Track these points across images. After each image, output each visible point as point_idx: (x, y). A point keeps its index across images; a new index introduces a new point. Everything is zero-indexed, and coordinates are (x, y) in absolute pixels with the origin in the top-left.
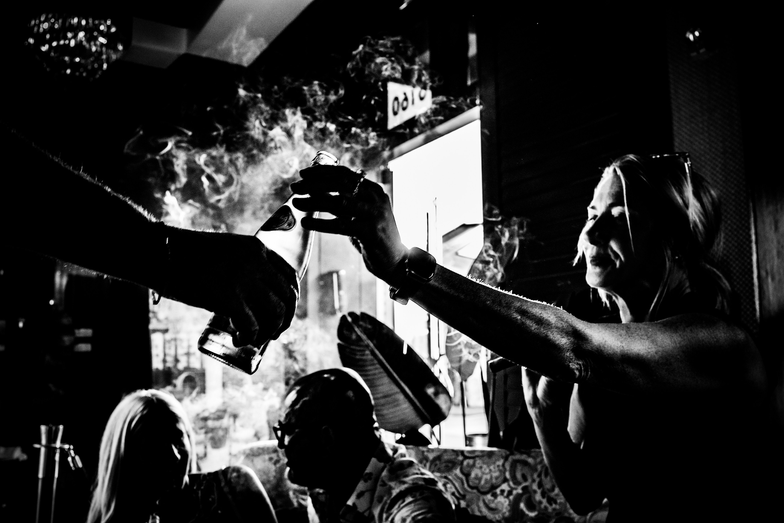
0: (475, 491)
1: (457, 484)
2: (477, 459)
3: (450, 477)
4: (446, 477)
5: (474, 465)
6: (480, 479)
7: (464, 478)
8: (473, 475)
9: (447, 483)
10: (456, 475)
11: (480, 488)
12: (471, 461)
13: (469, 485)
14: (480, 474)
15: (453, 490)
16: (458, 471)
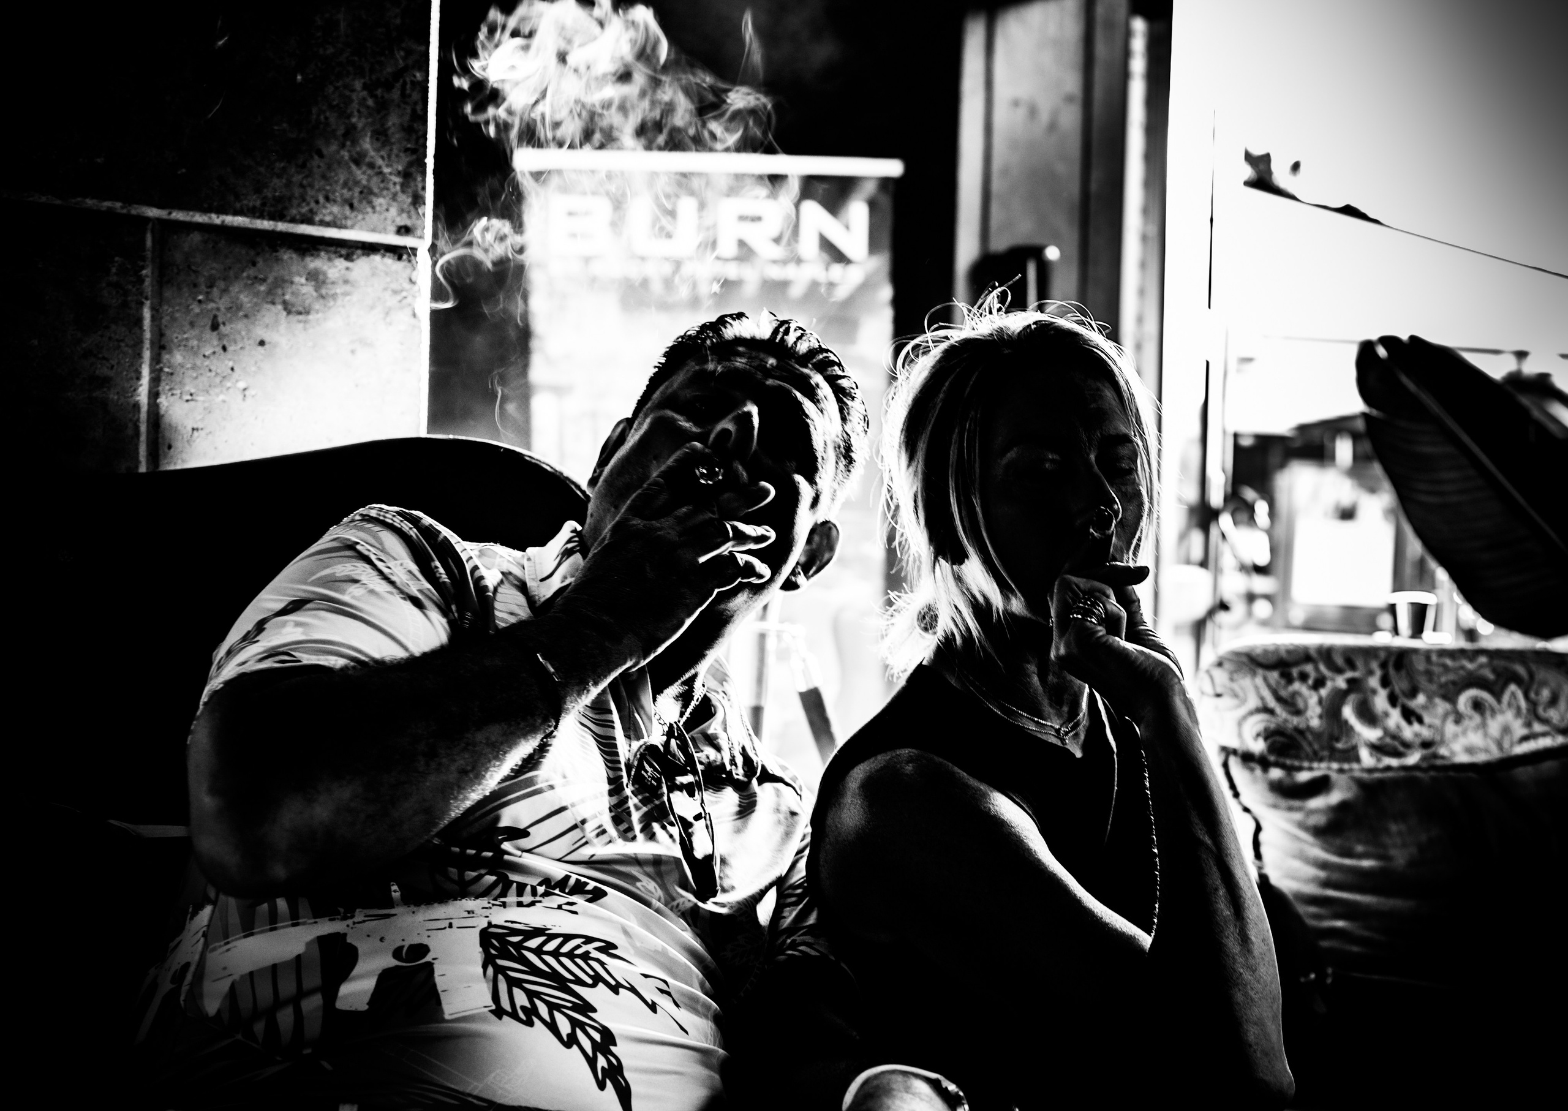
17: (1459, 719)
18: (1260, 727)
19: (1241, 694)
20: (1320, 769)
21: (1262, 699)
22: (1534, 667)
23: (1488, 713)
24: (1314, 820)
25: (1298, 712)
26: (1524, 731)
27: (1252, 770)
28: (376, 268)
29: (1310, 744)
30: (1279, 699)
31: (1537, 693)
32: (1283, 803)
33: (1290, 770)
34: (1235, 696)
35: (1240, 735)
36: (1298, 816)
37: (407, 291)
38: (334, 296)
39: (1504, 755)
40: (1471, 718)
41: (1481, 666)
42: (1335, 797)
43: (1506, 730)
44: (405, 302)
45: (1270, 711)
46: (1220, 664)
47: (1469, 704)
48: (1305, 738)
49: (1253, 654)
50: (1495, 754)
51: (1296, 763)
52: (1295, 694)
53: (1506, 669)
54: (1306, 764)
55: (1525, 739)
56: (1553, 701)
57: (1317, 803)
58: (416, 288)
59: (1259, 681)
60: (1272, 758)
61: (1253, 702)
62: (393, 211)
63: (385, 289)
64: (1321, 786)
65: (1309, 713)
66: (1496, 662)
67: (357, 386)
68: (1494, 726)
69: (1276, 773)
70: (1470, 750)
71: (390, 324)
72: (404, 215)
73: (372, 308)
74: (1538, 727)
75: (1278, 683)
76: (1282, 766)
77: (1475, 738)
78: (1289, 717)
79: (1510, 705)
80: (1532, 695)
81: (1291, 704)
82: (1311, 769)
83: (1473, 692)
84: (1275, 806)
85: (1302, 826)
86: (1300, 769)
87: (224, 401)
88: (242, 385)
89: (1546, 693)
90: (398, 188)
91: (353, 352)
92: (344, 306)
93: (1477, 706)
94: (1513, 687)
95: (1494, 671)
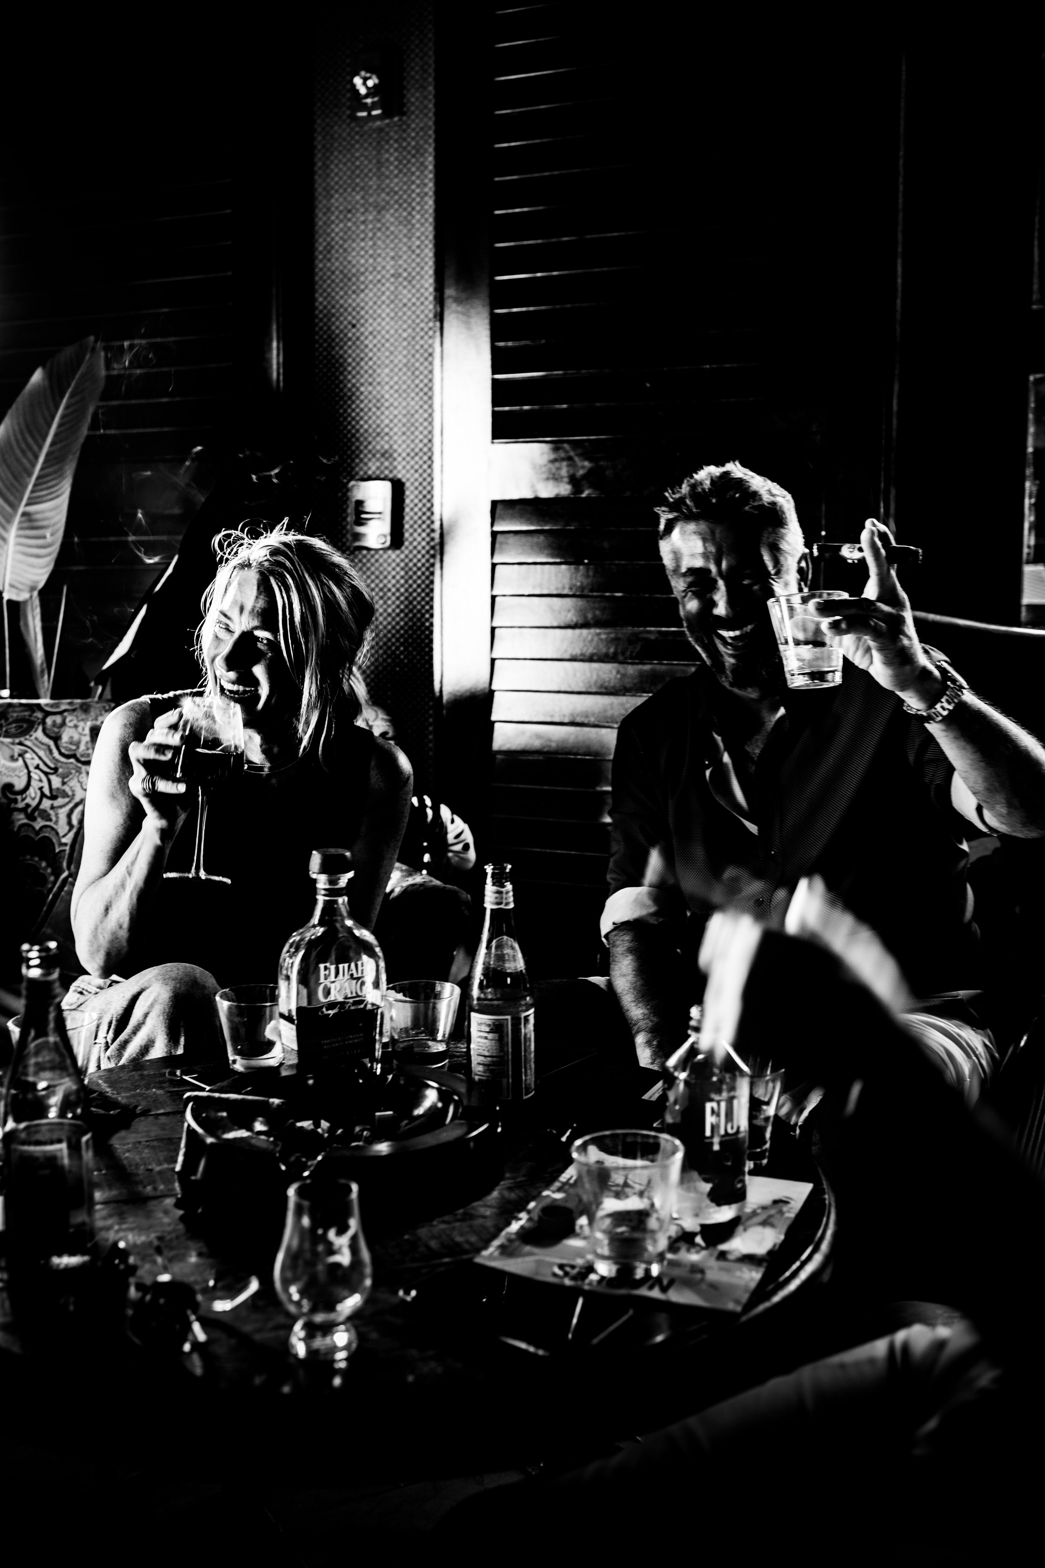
0: (72, 760)
1: (41, 753)
2: (66, 714)
3: (28, 743)
4: (21, 744)
5: (64, 724)
6: (78, 744)
7: (51, 743)
8: (65, 738)
9: (26, 752)
10: (36, 739)
11: (78, 756)
12: (58, 719)
13: (61, 754)
14: (76, 737)
15: (37, 761)
16: (39, 734)
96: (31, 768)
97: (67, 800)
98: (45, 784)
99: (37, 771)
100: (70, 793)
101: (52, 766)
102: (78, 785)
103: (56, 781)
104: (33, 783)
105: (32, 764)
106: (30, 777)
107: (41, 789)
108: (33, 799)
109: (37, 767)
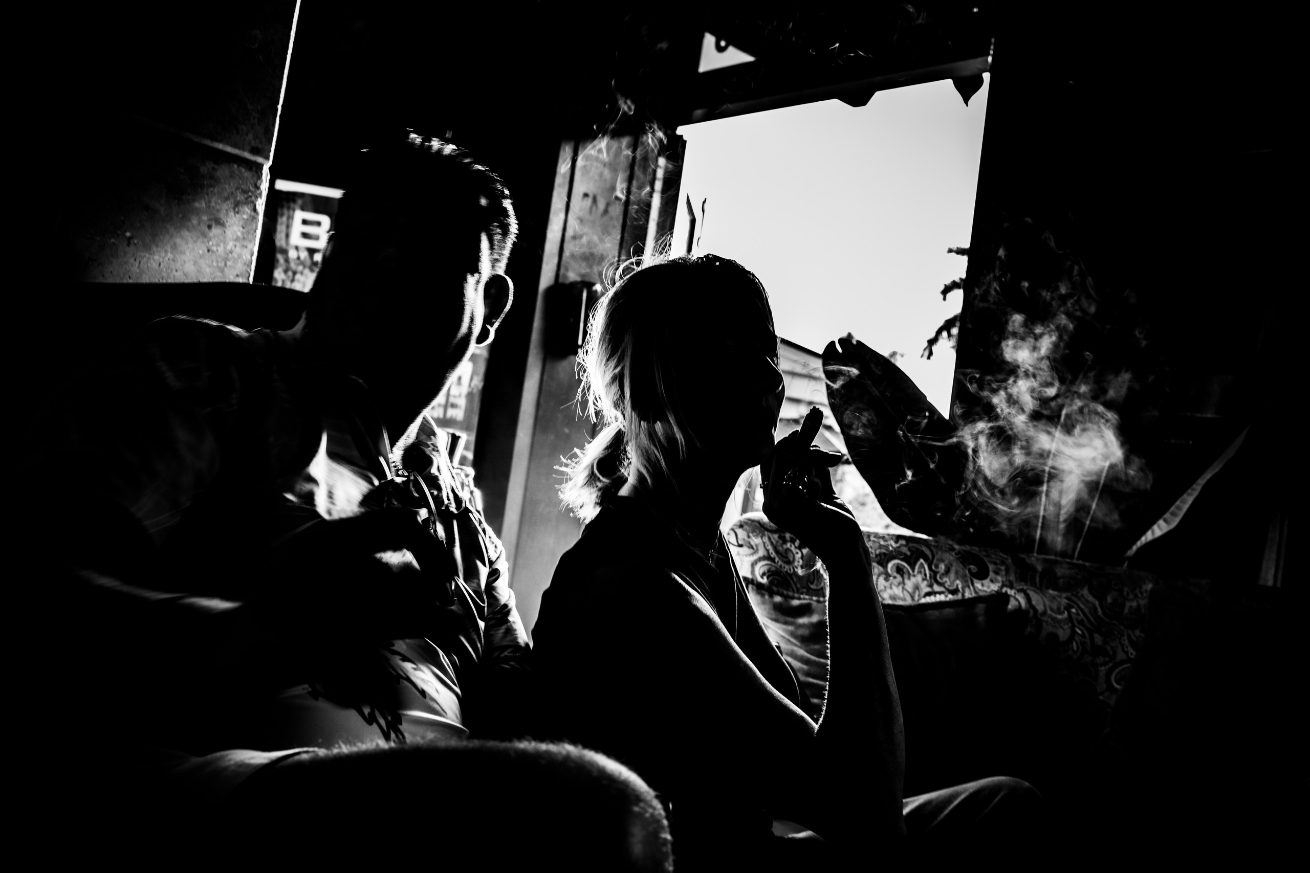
0: (1115, 622)
1: (1086, 610)
3: (1074, 599)
4: (1067, 598)
6: (1121, 607)
7: (1097, 602)
8: (1109, 600)
9: (1073, 607)
10: (1082, 596)
11: (1122, 618)
12: (1103, 580)
13: (1105, 613)
15: (1082, 616)
17: (887, 576)
18: (765, 569)
19: (755, 547)
20: (805, 599)
21: (768, 551)
22: (934, 550)
23: (906, 576)
24: (801, 632)
25: (789, 563)
26: (928, 590)
27: (763, 595)
28: (234, 172)
29: (795, 584)
30: (777, 552)
31: (937, 566)
32: (782, 618)
33: (787, 598)
34: (751, 547)
35: (753, 572)
36: (791, 628)
37: (252, 192)
38: (202, 186)
39: (915, 603)
40: (895, 577)
41: (902, 545)
42: (815, 618)
43: (917, 587)
44: (249, 199)
45: (773, 560)
46: (741, 526)
47: (895, 569)
48: (792, 579)
49: (761, 522)
50: (909, 602)
51: (791, 594)
52: (788, 550)
53: (917, 549)
54: (796, 595)
55: (928, 594)
56: (947, 572)
57: (803, 620)
58: (258, 192)
59: (766, 539)
60: (775, 589)
61: (761, 553)
62: (250, 136)
63: (237, 188)
64: (806, 610)
65: (796, 564)
66: (911, 545)
67: (209, 251)
68: (909, 585)
69: (778, 599)
70: (893, 598)
71: (238, 213)
72: (258, 141)
73: (227, 199)
74: (937, 588)
75: (777, 542)
76: (781, 595)
77: (897, 591)
78: (783, 565)
79: (920, 572)
80: (933, 567)
81: (786, 557)
82: (799, 599)
83: (896, 561)
84: (776, 620)
85: (792, 634)
86: (793, 598)
87: (114, 243)
88: (128, 234)
89: (942, 567)
90: (256, 121)
91: (210, 227)
92: (207, 194)
93: (899, 570)
94: (922, 561)
95: (909, 550)
96: (1076, 623)
97: (1107, 659)
98: (1088, 641)
99: (1081, 627)
100: (1111, 653)
101: (1095, 623)
102: (1120, 646)
103: (1098, 639)
104: (1077, 638)
105: (1077, 620)
106: (1073, 632)
107: (1083, 644)
108: (1075, 652)
109: (1081, 622)
